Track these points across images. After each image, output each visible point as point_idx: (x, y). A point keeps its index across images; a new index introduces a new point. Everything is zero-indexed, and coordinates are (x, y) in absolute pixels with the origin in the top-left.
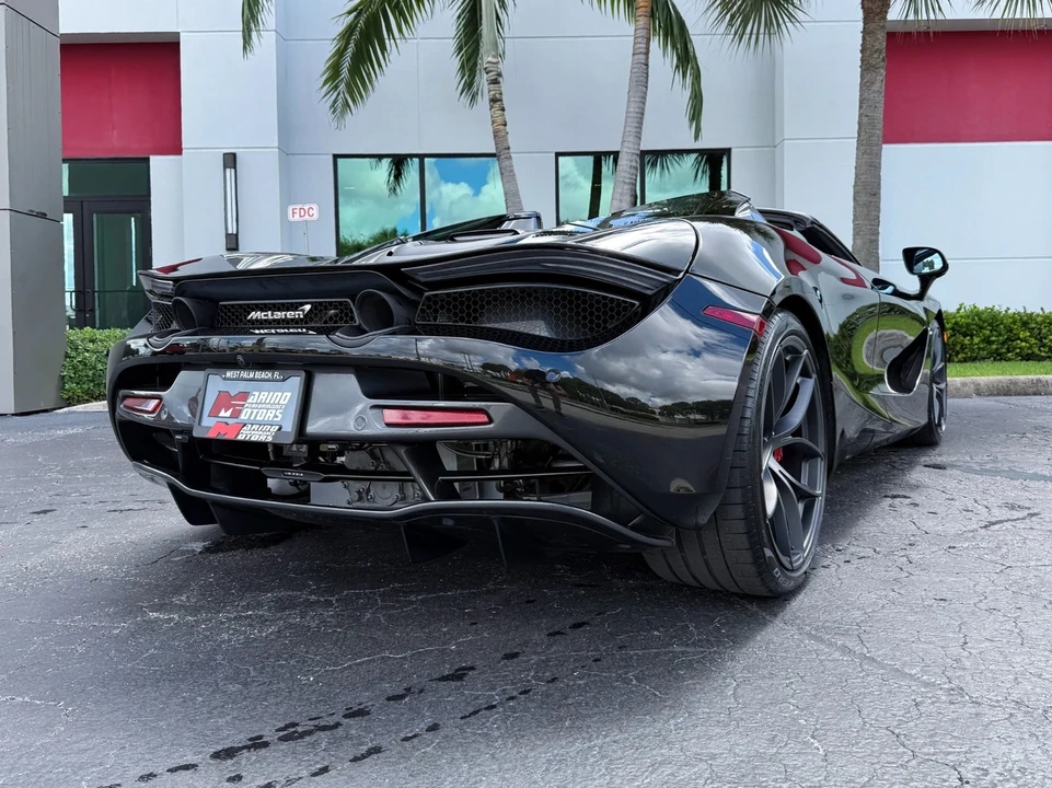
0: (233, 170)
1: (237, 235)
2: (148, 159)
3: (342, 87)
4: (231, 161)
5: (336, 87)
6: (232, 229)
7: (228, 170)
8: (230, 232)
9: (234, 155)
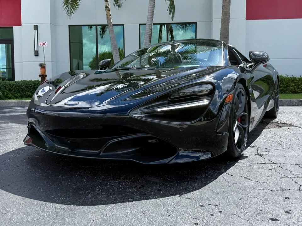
0: (36, 31)
1: (38, 51)
2: (13, 27)
3: (70, 6)
4: (36, 28)
5: (67, 6)
6: (36, 49)
7: (35, 31)
8: (35, 50)
9: (37, 26)
